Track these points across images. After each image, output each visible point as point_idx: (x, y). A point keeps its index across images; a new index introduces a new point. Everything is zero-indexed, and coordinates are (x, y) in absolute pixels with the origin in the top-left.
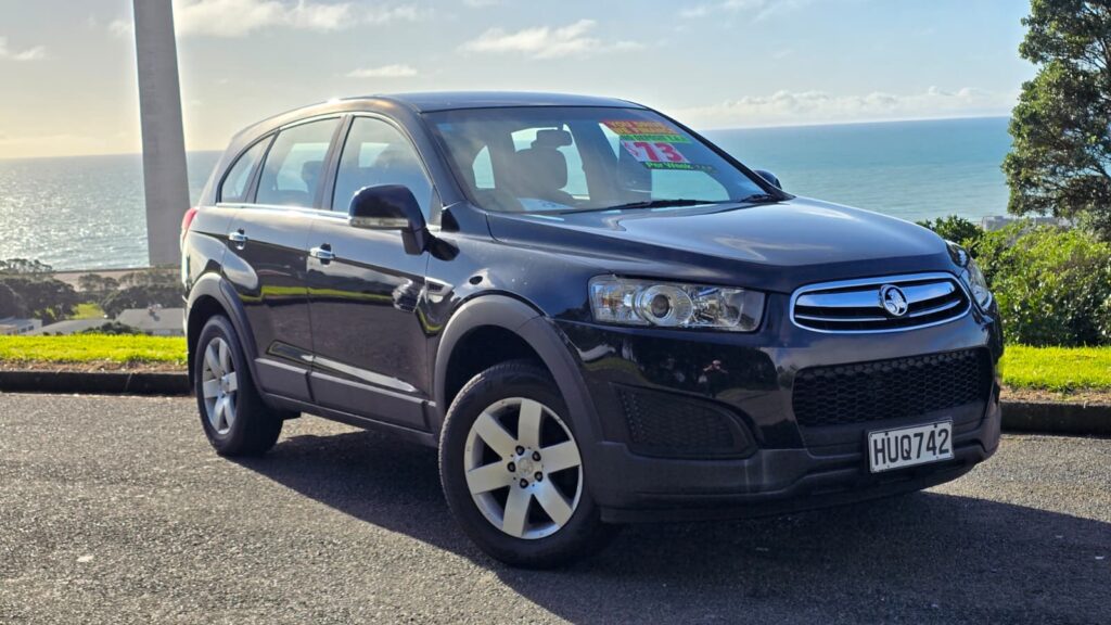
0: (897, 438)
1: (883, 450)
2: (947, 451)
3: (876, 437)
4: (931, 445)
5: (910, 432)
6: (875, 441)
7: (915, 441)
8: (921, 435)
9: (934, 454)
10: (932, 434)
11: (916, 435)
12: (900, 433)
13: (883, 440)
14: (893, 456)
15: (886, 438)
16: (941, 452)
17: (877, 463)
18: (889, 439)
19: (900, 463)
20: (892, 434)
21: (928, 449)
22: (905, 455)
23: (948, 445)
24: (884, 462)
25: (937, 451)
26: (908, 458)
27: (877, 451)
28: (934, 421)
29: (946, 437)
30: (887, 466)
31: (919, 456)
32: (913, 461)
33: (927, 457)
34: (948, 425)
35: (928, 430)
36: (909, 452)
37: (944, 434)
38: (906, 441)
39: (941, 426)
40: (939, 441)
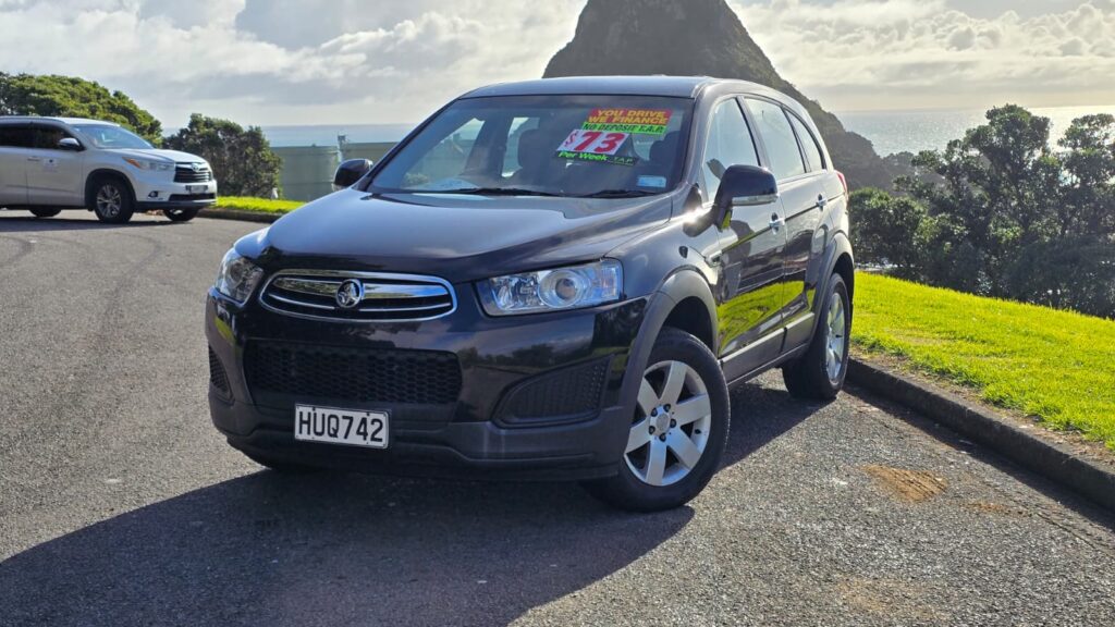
0: (323, 415)
1: (308, 422)
2: (380, 440)
3: (303, 410)
4: (362, 430)
5: (340, 413)
6: (301, 413)
7: (344, 424)
8: (351, 419)
9: (365, 439)
10: (364, 421)
11: (344, 417)
12: (328, 412)
13: (309, 414)
14: (319, 429)
15: (312, 413)
16: (373, 439)
17: (301, 432)
18: (315, 414)
19: (326, 438)
20: (320, 411)
21: (358, 433)
22: (332, 432)
23: (383, 434)
24: (309, 433)
25: (369, 437)
26: (335, 435)
27: (302, 422)
28: (369, 408)
29: (381, 427)
30: (312, 437)
31: (346, 437)
32: (340, 439)
33: (355, 440)
34: (383, 418)
35: (358, 416)
36: (336, 431)
37: (377, 425)
38: (333, 421)
39: (373, 416)
40: (371, 429)
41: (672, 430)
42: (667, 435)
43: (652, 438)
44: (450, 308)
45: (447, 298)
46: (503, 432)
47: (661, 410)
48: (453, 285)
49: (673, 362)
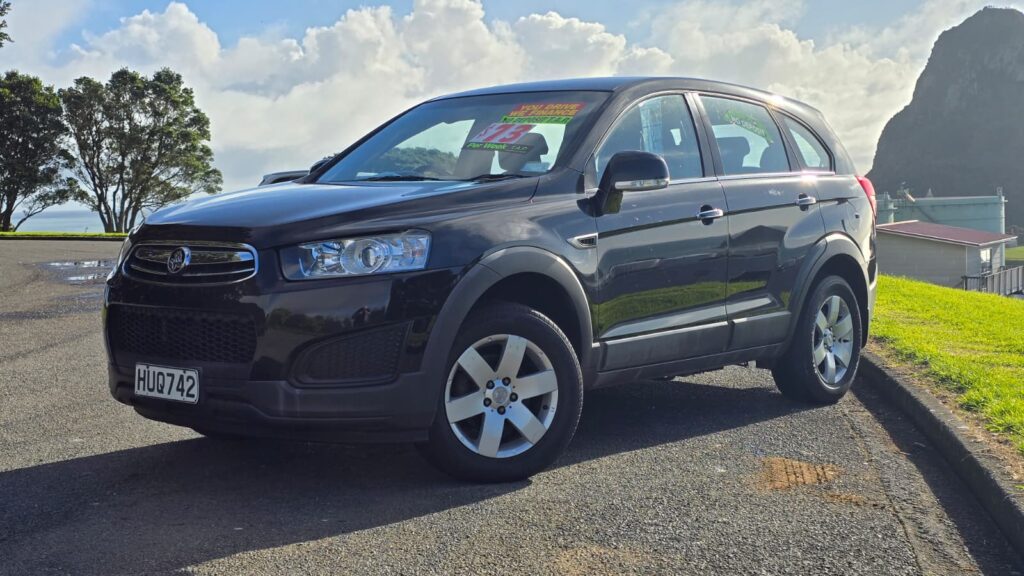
0: (154, 373)
1: (143, 379)
2: (193, 396)
3: (140, 368)
4: (180, 387)
5: (165, 371)
6: (140, 371)
7: (168, 380)
8: (173, 376)
9: (182, 395)
10: (182, 377)
11: (169, 375)
12: (157, 370)
13: (145, 371)
14: (151, 386)
15: (147, 370)
16: (188, 395)
17: (139, 388)
18: (149, 372)
19: (155, 394)
20: (153, 369)
21: (178, 389)
22: (160, 388)
23: (195, 391)
24: (144, 389)
25: (185, 393)
26: (161, 391)
27: (140, 379)
28: (185, 367)
29: (193, 384)
30: (146, 393)
31: (169, 393)
32: (165, 395)
33: (176, 396)
34: (194, 374)
35: (178, 373)
36: (162, 387)
37: (191, 381)
38: (161, 377)
39: (189, 373)
40: (187, 385)
41: (512, 404)
42: (507, 408)
43: (487, 410)
44: (252, 272)
45: (250, 264)
46: (298, 391)
47: (498, 384)
48: (258, 250)
49: (510, 336)
